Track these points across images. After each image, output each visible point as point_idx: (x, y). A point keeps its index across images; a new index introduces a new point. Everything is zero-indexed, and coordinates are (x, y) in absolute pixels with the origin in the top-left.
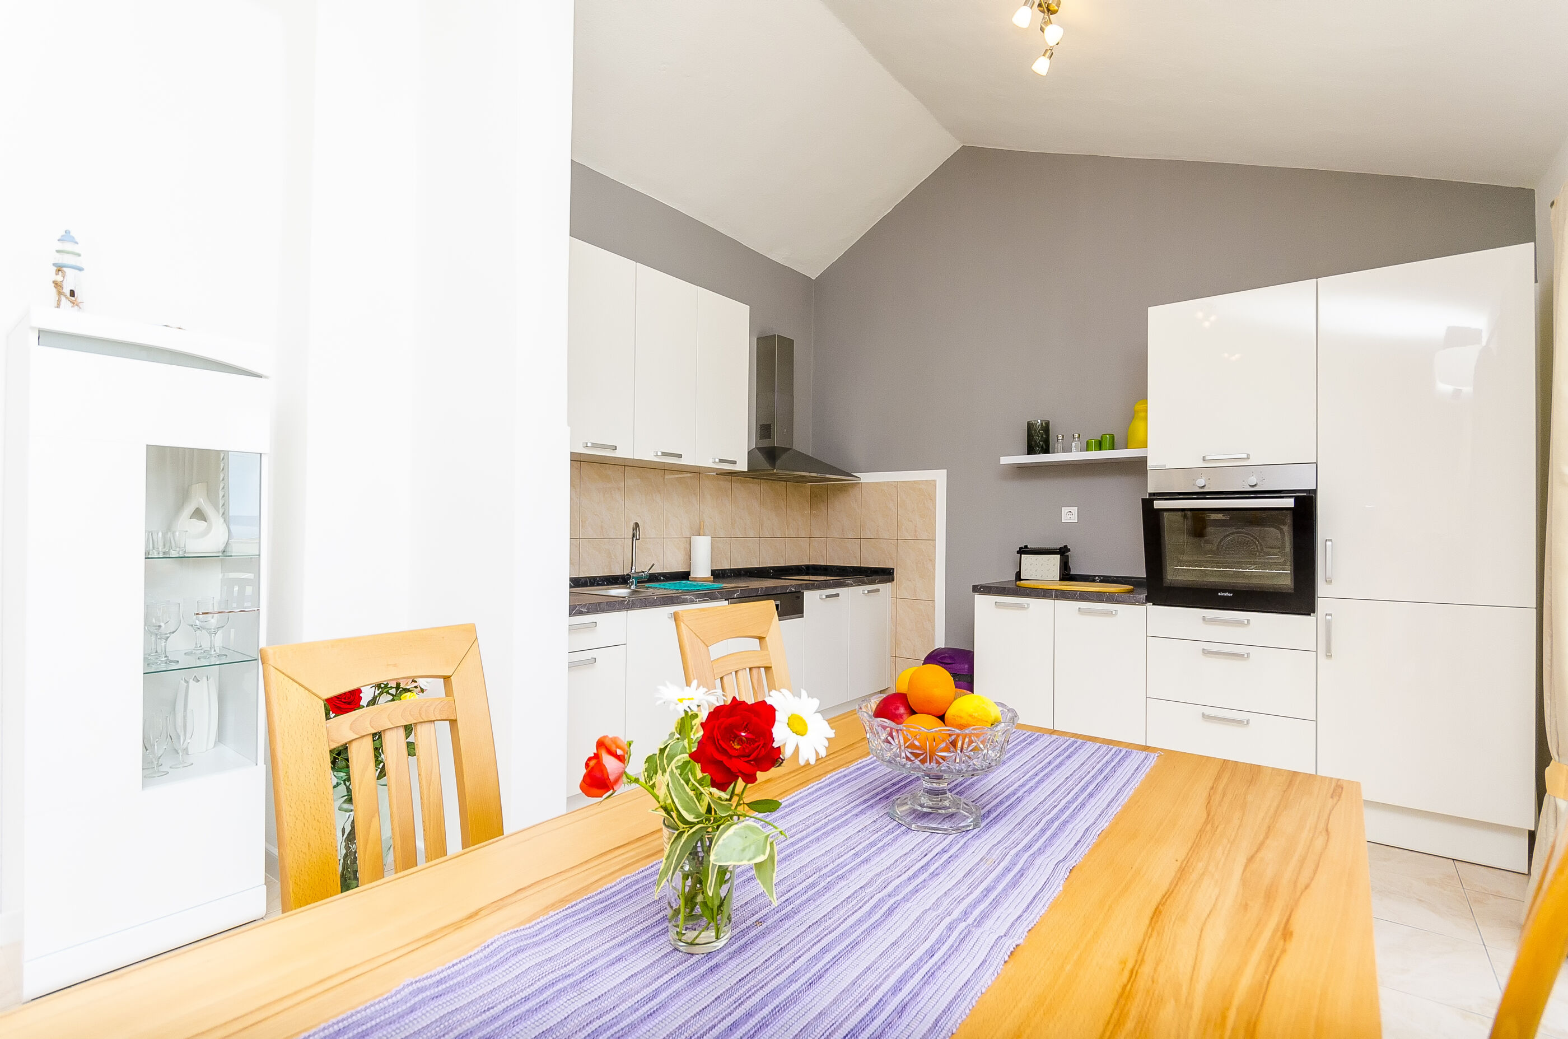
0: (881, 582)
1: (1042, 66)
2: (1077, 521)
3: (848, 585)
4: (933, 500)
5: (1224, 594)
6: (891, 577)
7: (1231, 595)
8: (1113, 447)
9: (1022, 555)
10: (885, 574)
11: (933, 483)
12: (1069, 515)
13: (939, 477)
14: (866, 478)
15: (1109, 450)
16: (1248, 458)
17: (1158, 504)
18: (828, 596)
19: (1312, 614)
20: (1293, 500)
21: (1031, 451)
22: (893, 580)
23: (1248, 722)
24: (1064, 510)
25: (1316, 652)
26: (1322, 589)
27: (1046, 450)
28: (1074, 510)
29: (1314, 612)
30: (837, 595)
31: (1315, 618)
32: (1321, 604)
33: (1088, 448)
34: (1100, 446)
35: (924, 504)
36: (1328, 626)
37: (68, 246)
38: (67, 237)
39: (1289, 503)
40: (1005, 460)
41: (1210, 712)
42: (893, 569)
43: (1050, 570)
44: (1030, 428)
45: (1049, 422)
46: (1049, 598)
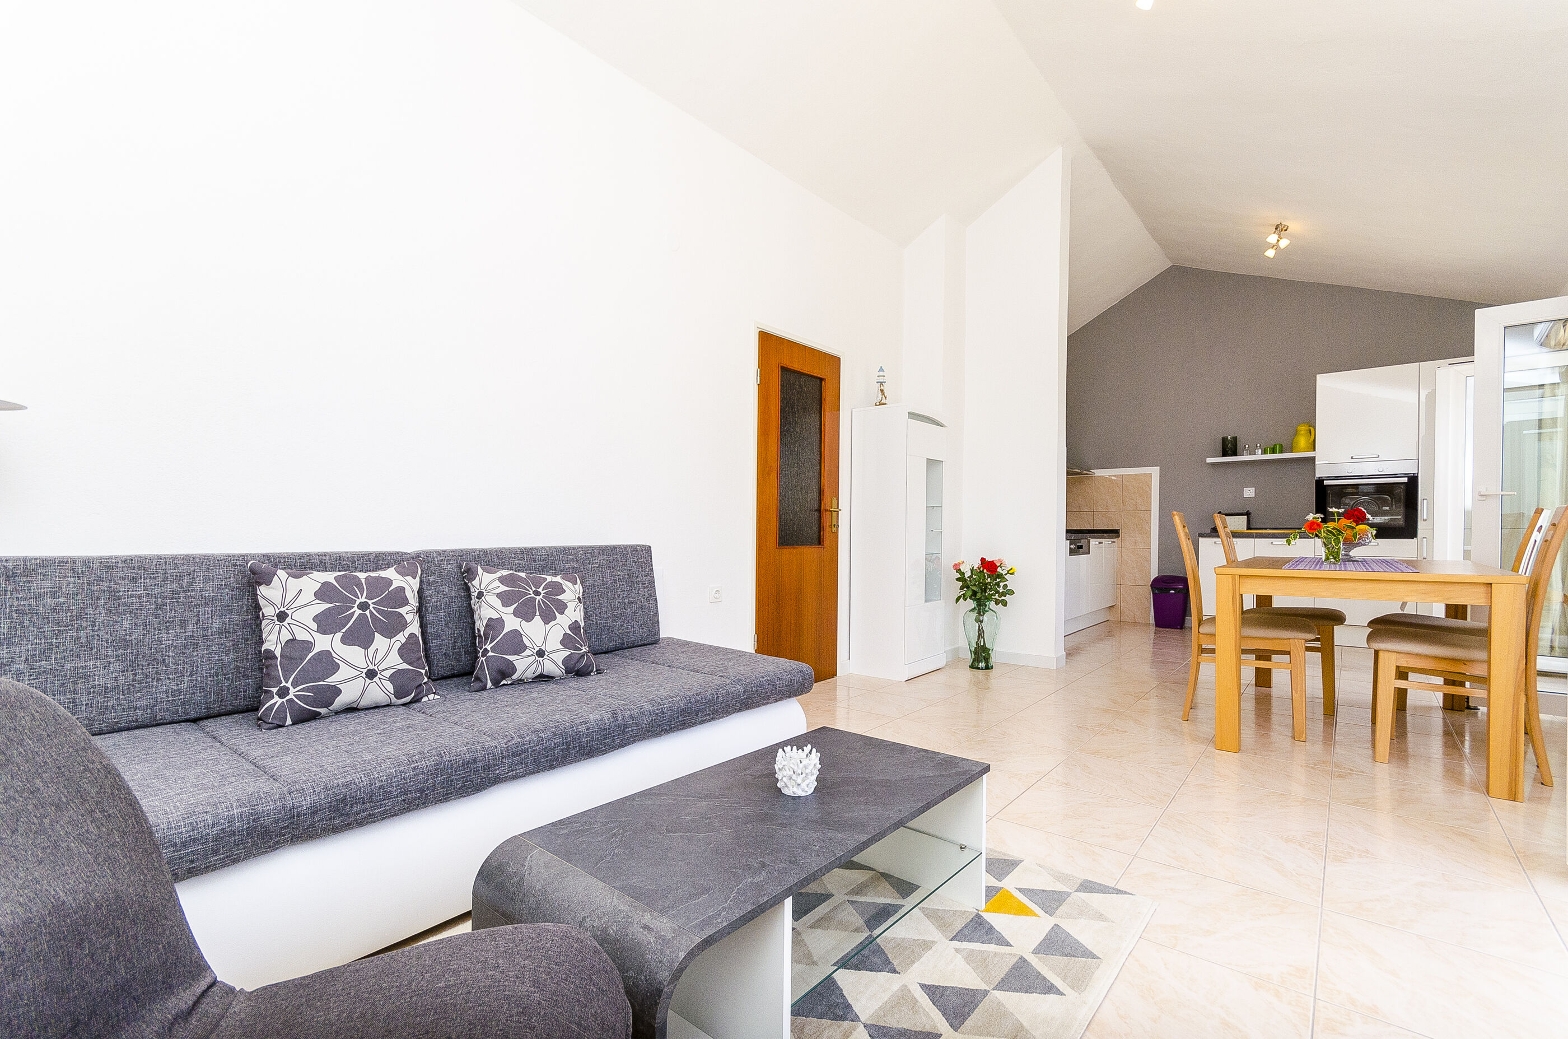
1: (1270, 253)
2: (1254, 497)
4: (1149, 485)
6: (1117, 535)
8: (1281, 452)
10: (1113, 534)
11: (1149, 475)
12: (1249, 492)
13: (1155, 472)
14: (1098, 473)
16: (1378, 457)
17: (1326, 483)
19: (1414, 538)
20: (1406, 478)
21: (1225, 454)
22: (1119, 537)
24: (1246, 489)
25: (1416, 558)
26: (1421, 524)
27: (1235, 454)
28: (1253, 490)
29: (1416, 537)
31: (1416, 540)
32: (1420, 532)
34: (1273, 451)
35: (1142, 488)
37: (881, 373)
38: (881, 370)
39: (1405, 480)
40: (1209, 460)
42: (1119, 530)
43: (1239, 523)
44: (1224, 440)
45: (1237, 437)
46: (1251, 537)
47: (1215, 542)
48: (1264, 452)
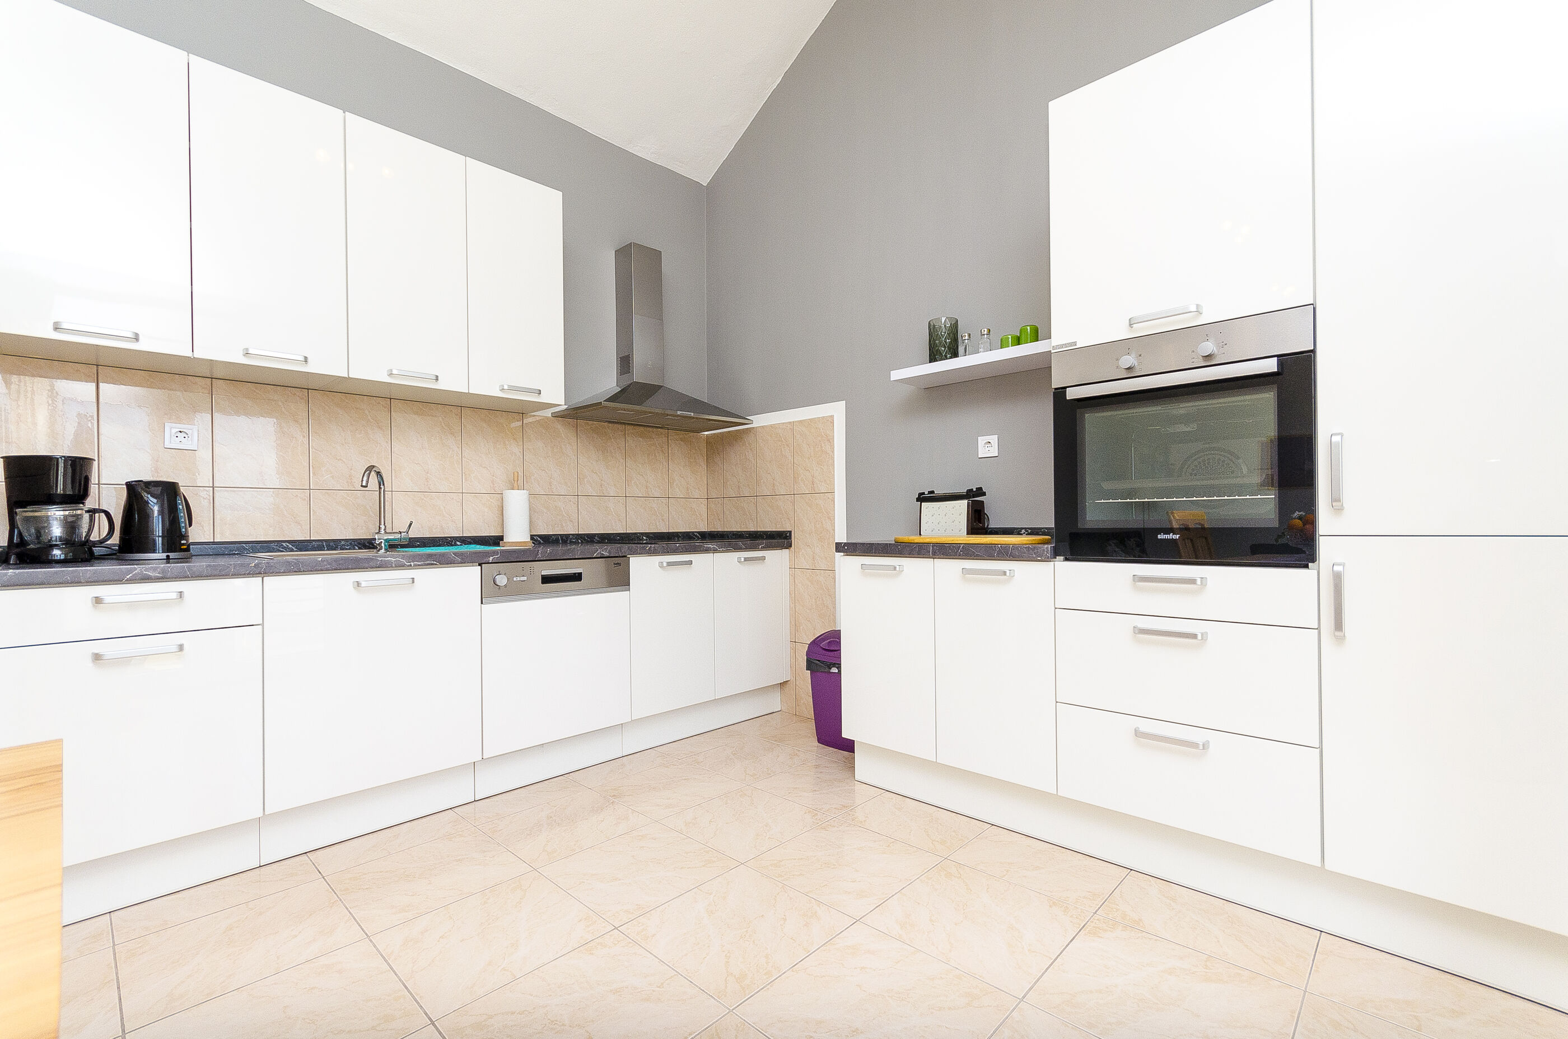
0: (764, 548)
2: (997, 455)
3: (707, 551)
4: (830, 441)
5: (1166, 536)
6: (786, 541)
7: (1178, 536)
8: (1034, 341)
9: (923, 504)
10: (780, 539)
11: (830, 420)
12: (988, 446)
13: (837, 411)
14: (758, 421)
15: (1030, 342)
18: (670, 564)
19: (1310, 564)
21: (937, 355)
22: (790, 545)
23: (1205, 746)
24: (982, 440)
25: (1318, 629)
26: (1325, 521)
27: (955, 354)
28: (994, 439)
29: (1313, 561)
30: (690, 563)
31: (1316, 572)
32: (1325, 547)
33: (1003, 345)
34: (1018, 341)
35: (822, 447)
36: (1338, 579)
40: (896, 375)
41: (1146, 726)
42: (788, 532)
43: (956, 521)
44: (933, 323)
45: (956, 320)
48: (1000, 346)
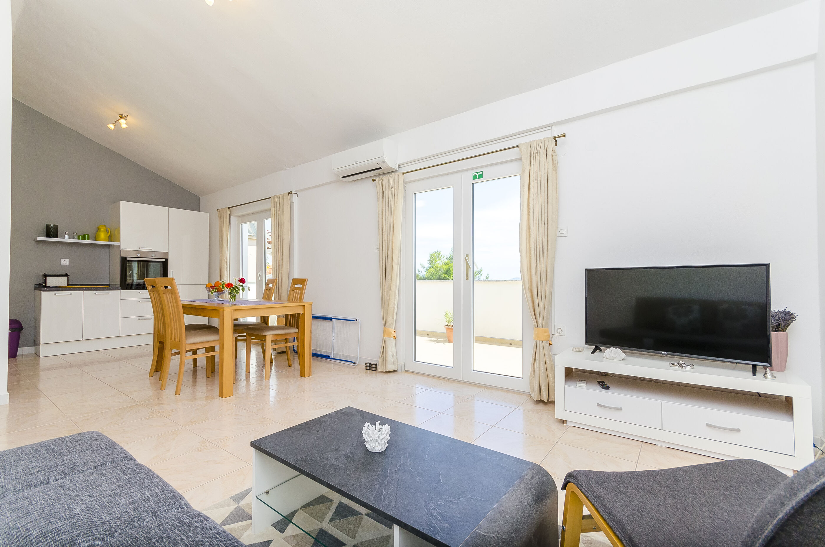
1: (112, 127)
2: (68, 265)
8: (88, 239)
9: (47, 277)
12: (65, 262)
17: (129, 259)
20: (165, 260)
21: (48, 235)
24: (62, 260)
27: (56, 237)
28: (67, 260)
34: (84, 238)
40: (39, 239)
41: (141, 318)
43: (62, 281)
44: (48, 227)
45: (57, 225)
46: (82, 290)
47: (55, 294)
48: (79, 238)
